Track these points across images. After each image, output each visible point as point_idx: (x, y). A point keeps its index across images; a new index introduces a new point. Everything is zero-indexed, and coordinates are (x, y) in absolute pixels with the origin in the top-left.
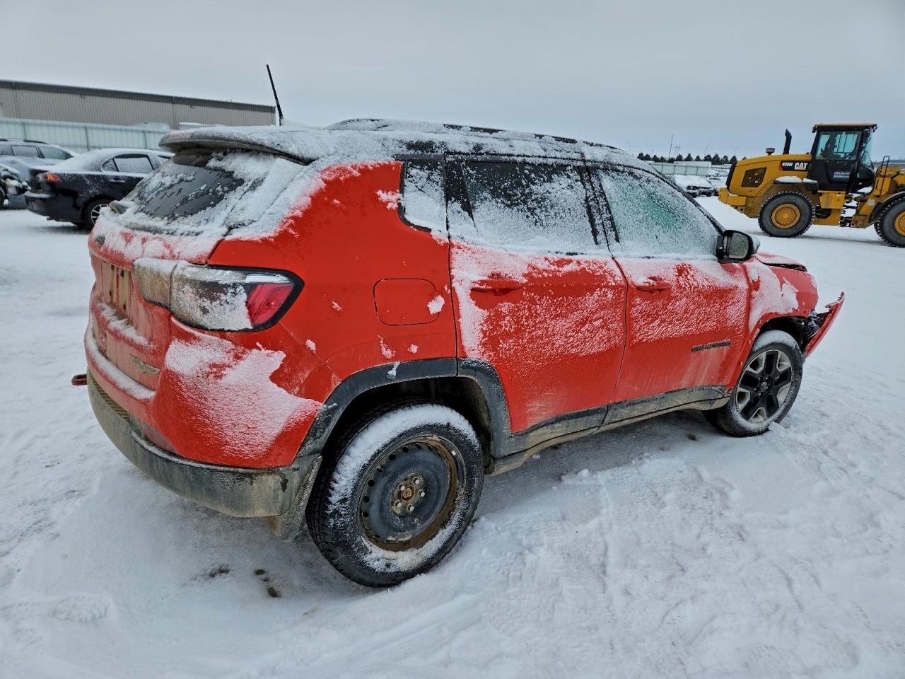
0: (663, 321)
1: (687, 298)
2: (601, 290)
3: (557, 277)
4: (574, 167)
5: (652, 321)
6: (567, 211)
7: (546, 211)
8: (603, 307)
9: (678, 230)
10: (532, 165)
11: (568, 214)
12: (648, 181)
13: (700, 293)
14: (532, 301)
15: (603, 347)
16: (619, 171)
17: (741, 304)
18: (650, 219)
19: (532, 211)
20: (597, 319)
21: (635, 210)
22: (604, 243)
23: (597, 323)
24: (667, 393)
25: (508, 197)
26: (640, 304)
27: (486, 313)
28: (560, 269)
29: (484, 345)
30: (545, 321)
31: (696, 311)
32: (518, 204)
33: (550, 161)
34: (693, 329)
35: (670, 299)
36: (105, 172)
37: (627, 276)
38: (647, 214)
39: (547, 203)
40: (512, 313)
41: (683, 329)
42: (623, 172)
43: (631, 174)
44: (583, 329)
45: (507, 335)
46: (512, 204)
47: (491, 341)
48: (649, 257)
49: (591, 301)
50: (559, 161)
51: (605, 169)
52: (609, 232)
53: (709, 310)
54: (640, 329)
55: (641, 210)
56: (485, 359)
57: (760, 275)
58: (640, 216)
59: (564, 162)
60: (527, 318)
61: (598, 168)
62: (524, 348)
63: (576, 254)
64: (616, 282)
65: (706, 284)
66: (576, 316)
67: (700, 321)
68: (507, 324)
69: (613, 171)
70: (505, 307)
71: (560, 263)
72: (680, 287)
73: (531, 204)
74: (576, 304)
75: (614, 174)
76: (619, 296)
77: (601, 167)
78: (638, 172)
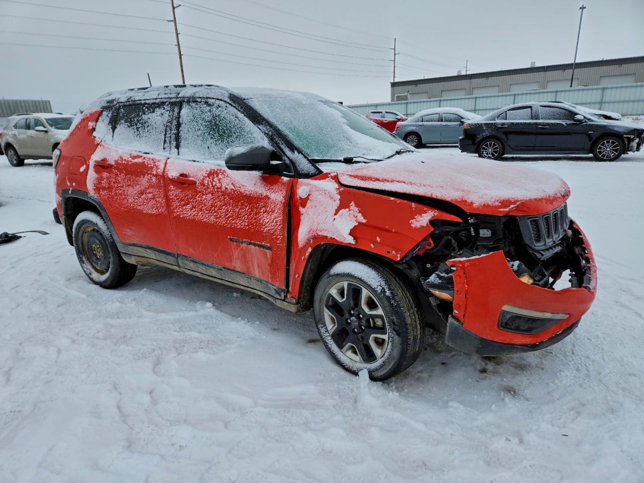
0: (194, 207)
1: (212, 194)
2: (148, 175)
3: (128, 164)
4: (170, 102)
5: (186, 205)
6: (154, 129)
7: (144, 129)
8: (151, 186)
9: (230, 143)
10: (149, 104)
11: (154, 131)
12: (219, 106)
13: (224, 193)
14: (117, 175)
15: (154, 212)
16: (197, 101)
17: (275, 215)
18: (206, 134)
19: (138, 129)
20: (150, 193)
21: (197, 128)
22: (168, 149)
23: (150, 196)
24: (224, 268)
25: (131, 122)
26: (174, 191)
27: (97, 176)
28: (133, 160)
29: (95, 190)
30: (122, 187)
31: (224, 207)
32: (133, 126)
33: (157, 101)
34: (222, 221)
35: (197, 192)
36: (498, 121)
37: (166, 170)
38: (205, 131)
39: (146, 125)
40: (108, 178)
41: (212, 218)
42: (200, 102)
43: (206, 103)
44: (142, 197)
45: (104, 189)
46: (131, 126)
47: (98, 189)
48: (194, 161)
49: (144, 181)
50: (162, 100)
51: (188, 102)
52: (173, 142)
53: (237, 210)
54: (176, 208)
55: (202, 128)
56: (96, 197)
57: (312, 194)
58: (199, 133)
59: (165, 100)
60: (114, 182)
61: (184, 101)
62: (112, 197)
63: (149, 153)
64: (157, 172)
65: (230, 187)
66: (138, 188)
67: (229, 217)
68: (104, 183)
69: (194, 102)
70: (105, 175)
71: (134, 157)
72: (204, 185)
73: (139, 125)
74: (137, 181)
75: (193, 104)
76: (160, 181)
77: (186, 100)
78: (211, 101)
